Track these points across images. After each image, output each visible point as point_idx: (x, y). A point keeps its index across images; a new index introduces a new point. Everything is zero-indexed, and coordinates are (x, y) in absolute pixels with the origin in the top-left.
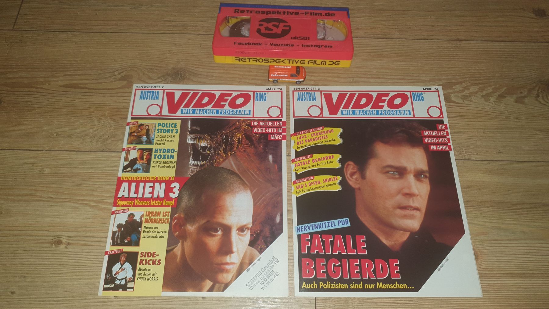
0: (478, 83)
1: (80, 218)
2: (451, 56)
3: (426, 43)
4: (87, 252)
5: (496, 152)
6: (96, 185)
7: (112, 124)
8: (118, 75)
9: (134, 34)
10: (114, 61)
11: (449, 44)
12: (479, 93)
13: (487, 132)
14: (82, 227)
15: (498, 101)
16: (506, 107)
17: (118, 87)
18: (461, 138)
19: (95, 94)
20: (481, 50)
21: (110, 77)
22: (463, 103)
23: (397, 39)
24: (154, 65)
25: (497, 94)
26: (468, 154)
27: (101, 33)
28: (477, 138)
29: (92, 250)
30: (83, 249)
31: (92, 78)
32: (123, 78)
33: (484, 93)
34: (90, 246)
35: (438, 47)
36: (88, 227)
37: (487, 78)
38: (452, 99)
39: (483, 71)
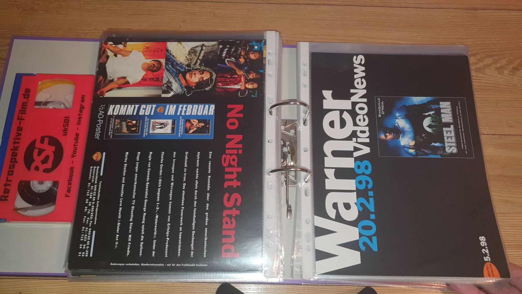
0: (492, 55)
2: (466, 26)
3: (442, 13)
5: (508, 126)
11: (465, 13)
12: (493, 65)
13: (500, 105)
15: (512, 73)
16: (519, 80)
20: (497, 20)
23: (412, 8)
25: (511, 66)
33: (499, 65)
35: (454, 16)
37: (502, 49)
39: (498, 42)
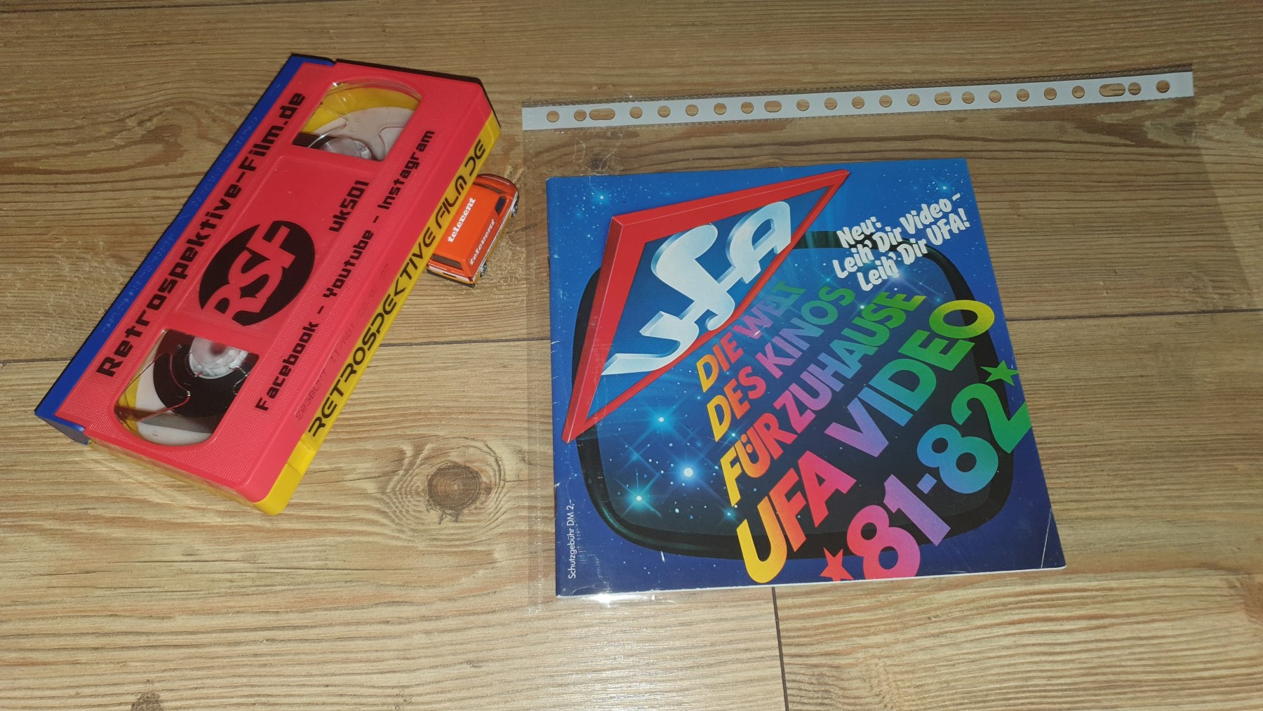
0: (1220, 85)
1: (10, 574)
2: (1128, 14)
4: (29, 688)
6: (64, 463)
7: (117, 274)
8: (136, 128)
9: (184, 10)
10: (123, 87)
12: (1227, 113)
14: (15, 603)
17: (138, 161)
18: (1194, 247)
19: (66, 188)
21: (112, 134)
22: (1181, 143)
24: (246, 91)
26: (1223, 294)
27: (82, 12)
28: (1241, 245)
29: (46, 681)
30: (15, 679)
31: (57, 140)
32: (154, 136)
33: (1244, 112)
34: (41, 667)
36: (34, 604)
37: (1245, 69)
38: (1150, 136)
39: (1229, 52)
